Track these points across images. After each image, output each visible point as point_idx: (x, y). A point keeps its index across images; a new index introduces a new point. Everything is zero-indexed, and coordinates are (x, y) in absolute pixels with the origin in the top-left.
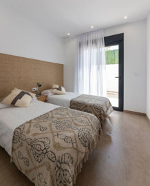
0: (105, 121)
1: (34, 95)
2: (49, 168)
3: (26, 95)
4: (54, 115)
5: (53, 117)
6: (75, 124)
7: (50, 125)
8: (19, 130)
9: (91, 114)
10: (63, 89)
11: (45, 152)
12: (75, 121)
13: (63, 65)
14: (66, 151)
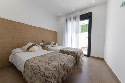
0: (79, 60)
1: (40, 46)
2: (40, 80)
3: (35, 46)
4: (49, 55)
5: (48, 56)
6: (60, 59)
7: (46, 60)
8: (27, 61)
9: (70, 55)
10: (57, 44)
11: (39, 72)
12: (60, 58)
13: (57, 32)
14: (51, 72)
